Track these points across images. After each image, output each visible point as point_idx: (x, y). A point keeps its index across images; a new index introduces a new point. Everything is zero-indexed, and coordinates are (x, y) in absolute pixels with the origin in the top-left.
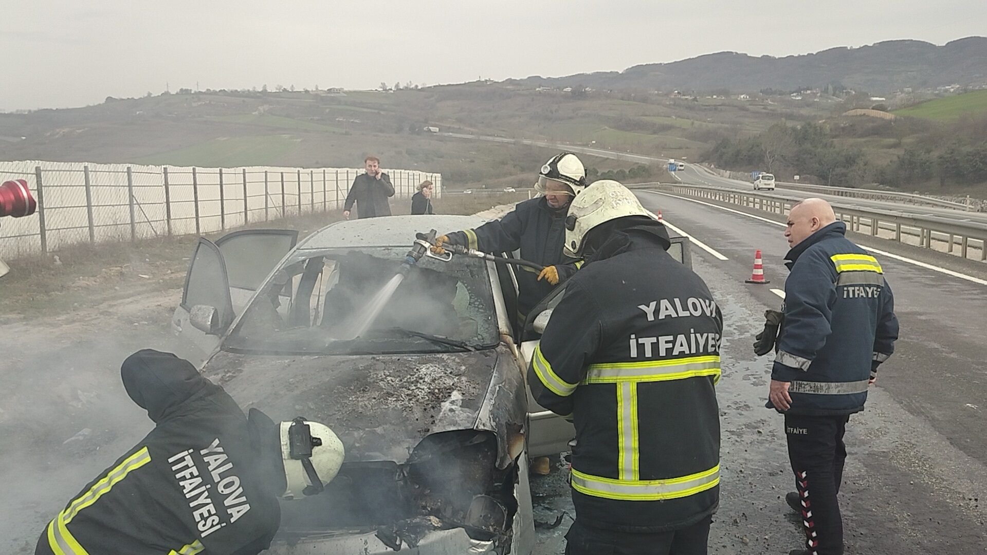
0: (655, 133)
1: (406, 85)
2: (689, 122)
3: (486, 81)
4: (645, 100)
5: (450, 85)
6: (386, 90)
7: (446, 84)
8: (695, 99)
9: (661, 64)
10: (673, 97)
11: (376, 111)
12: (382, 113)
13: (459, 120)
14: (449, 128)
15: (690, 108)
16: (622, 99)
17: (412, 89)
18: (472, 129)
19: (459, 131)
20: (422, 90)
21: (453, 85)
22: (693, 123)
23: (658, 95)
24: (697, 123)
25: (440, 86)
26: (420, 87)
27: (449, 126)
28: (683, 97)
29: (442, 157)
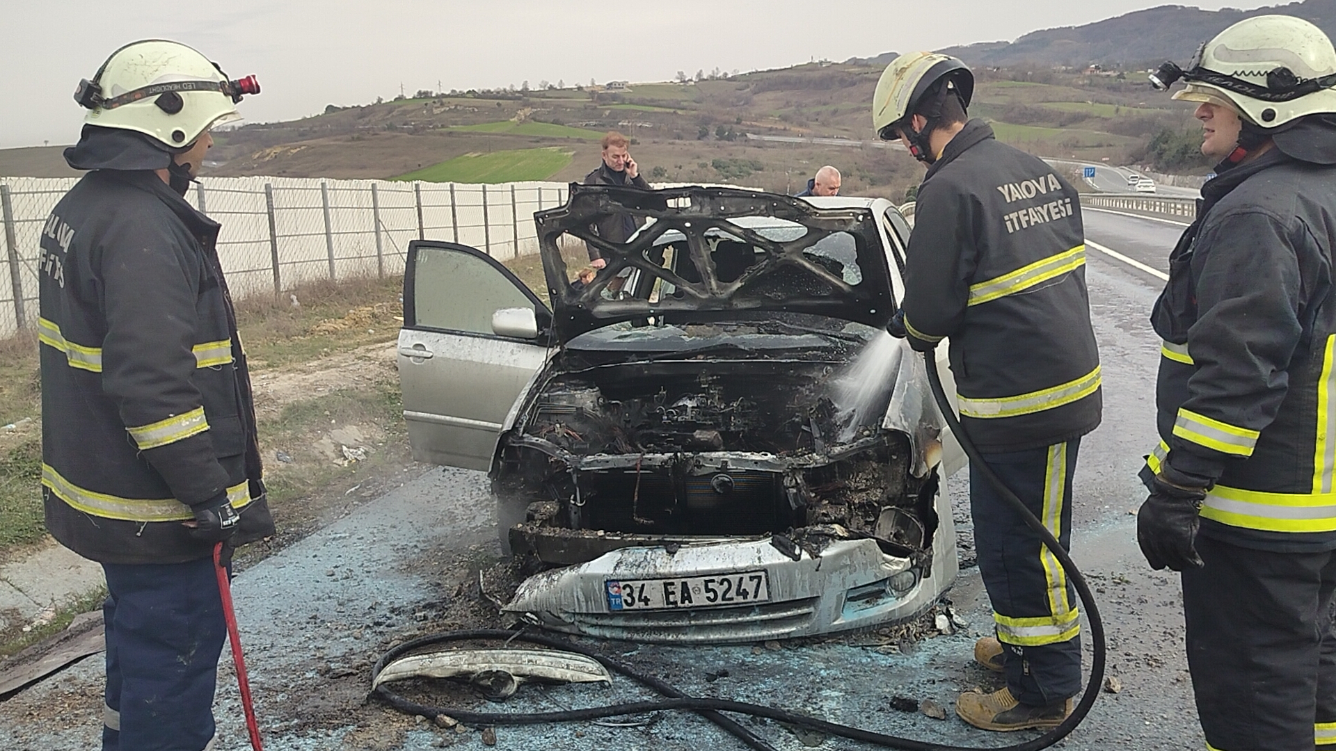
0: (1062, 126)
1: (711, 73)
2: (1113, 108)
3: (821, 63)
4: (1047, 79)
5: (770, 71)
6: (684, 81)
7: (765, 70)
8: (1121, 76)
9: (1070, 27)
10: (1088, 73)
11: (672, 111)
12: (680, 112)
13: (784, 119)
14: (771, 129)
15: (1114, 89)
16: (1014, 79)
17: (719, 79)
18: (801, 130)
19: (784, 132)
20: (733, 79)
21: (775, 70)
22: (1117, 110)
23: (1066, 71)
24: (1124, 110)
25: (757, 72)
26: (730, 76)
27: (770, 126)
28: (1104, 73)
29: (761, 169)
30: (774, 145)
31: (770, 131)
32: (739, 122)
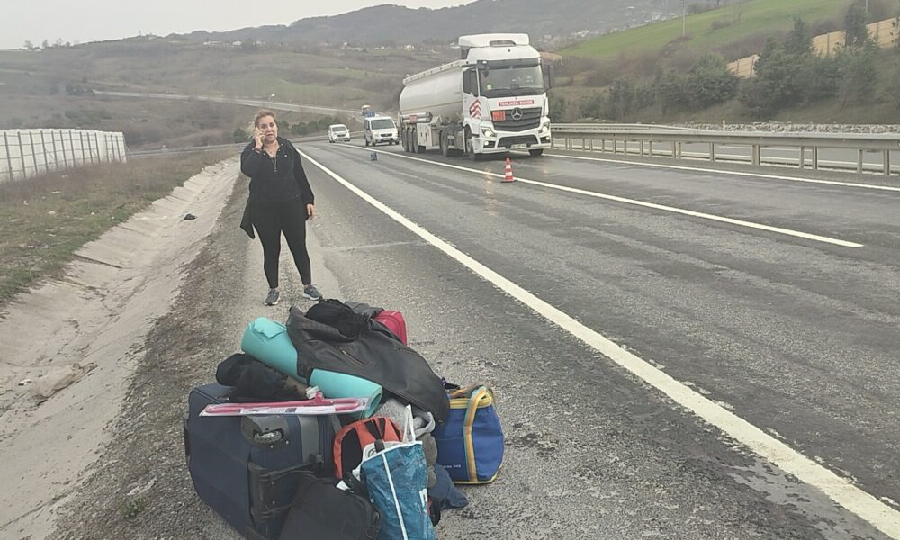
0: (331, 84)
1: (55, 43)
2: (364, 72)
3: (148, 36)
4: (317, 52)
5: (106, 41)
6: (31, 49)
8: (365, 51)
9: (326, 17)
10: (343, 48)
11: (23, 72)
12: (31, 73)
13: (123, 78)
14: (113, 87)
15: (362, 60)
16: (295, 52)
17: (63, 47)
18: (138, 87)
19: (125, 89)
20: (76, 47)
21: (110, 41)
22: (366, 74)
23: (328, 47)
24: (370, 74)
25: (95, 42)
26: (72, 45)
27: (112, 84)
28: (354, 49)
29: (109, 118)
30: (117, 99)
31: (112, 88)
32: (85, 80)
